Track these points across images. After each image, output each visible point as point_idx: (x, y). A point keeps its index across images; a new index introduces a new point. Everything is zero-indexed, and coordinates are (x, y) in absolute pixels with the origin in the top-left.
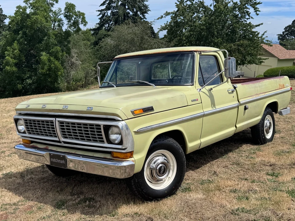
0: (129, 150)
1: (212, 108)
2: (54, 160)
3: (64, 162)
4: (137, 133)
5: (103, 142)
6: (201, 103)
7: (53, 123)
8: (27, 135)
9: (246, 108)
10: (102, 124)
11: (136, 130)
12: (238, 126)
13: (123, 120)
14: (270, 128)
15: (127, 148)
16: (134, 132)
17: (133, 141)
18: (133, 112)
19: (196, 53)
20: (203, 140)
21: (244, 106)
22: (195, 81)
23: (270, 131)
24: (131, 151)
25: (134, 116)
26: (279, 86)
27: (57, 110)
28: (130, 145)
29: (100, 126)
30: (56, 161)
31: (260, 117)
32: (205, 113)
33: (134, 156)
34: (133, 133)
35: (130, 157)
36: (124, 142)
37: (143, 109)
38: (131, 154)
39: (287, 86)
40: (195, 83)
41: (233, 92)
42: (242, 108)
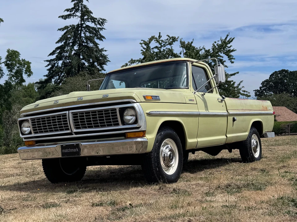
0: (142, 129)
1: (206, 110)
2: (66, 151)
3: (77, 150)
4: (149, 114)
5: (118, 125)
6: (197, 104)
7: (66, 116)
8: (33, 135)
9: (234, 120)
10: (118, 108)
11: (148, 112)
12: (228, 136)
13: (138, 102)
14: (257, 147)
15: (141, 127)
16: (147, 113)
17: (145, 121)
18: (144, 97)
19: (188, 63)
20: (200, 140)
21: (233, 117)
22: (189, 85)
23: (257, 150)
24: (144, 130)
25: (146, 100)
26: (262, 108)
27: (71, 102)
28: (143, 124)
29: (115, 109)
30: (69, 151)
31: (247, 133)
32: (201, 113)
33: (146, 135)
34: (146, 115)
35: (143, 136)
36: (139, 121)
37: (152, 96)
38: (144, 133)
39: (270, 110)
40: (189, 87)
41: (222, 101)
42: (231, 118)
